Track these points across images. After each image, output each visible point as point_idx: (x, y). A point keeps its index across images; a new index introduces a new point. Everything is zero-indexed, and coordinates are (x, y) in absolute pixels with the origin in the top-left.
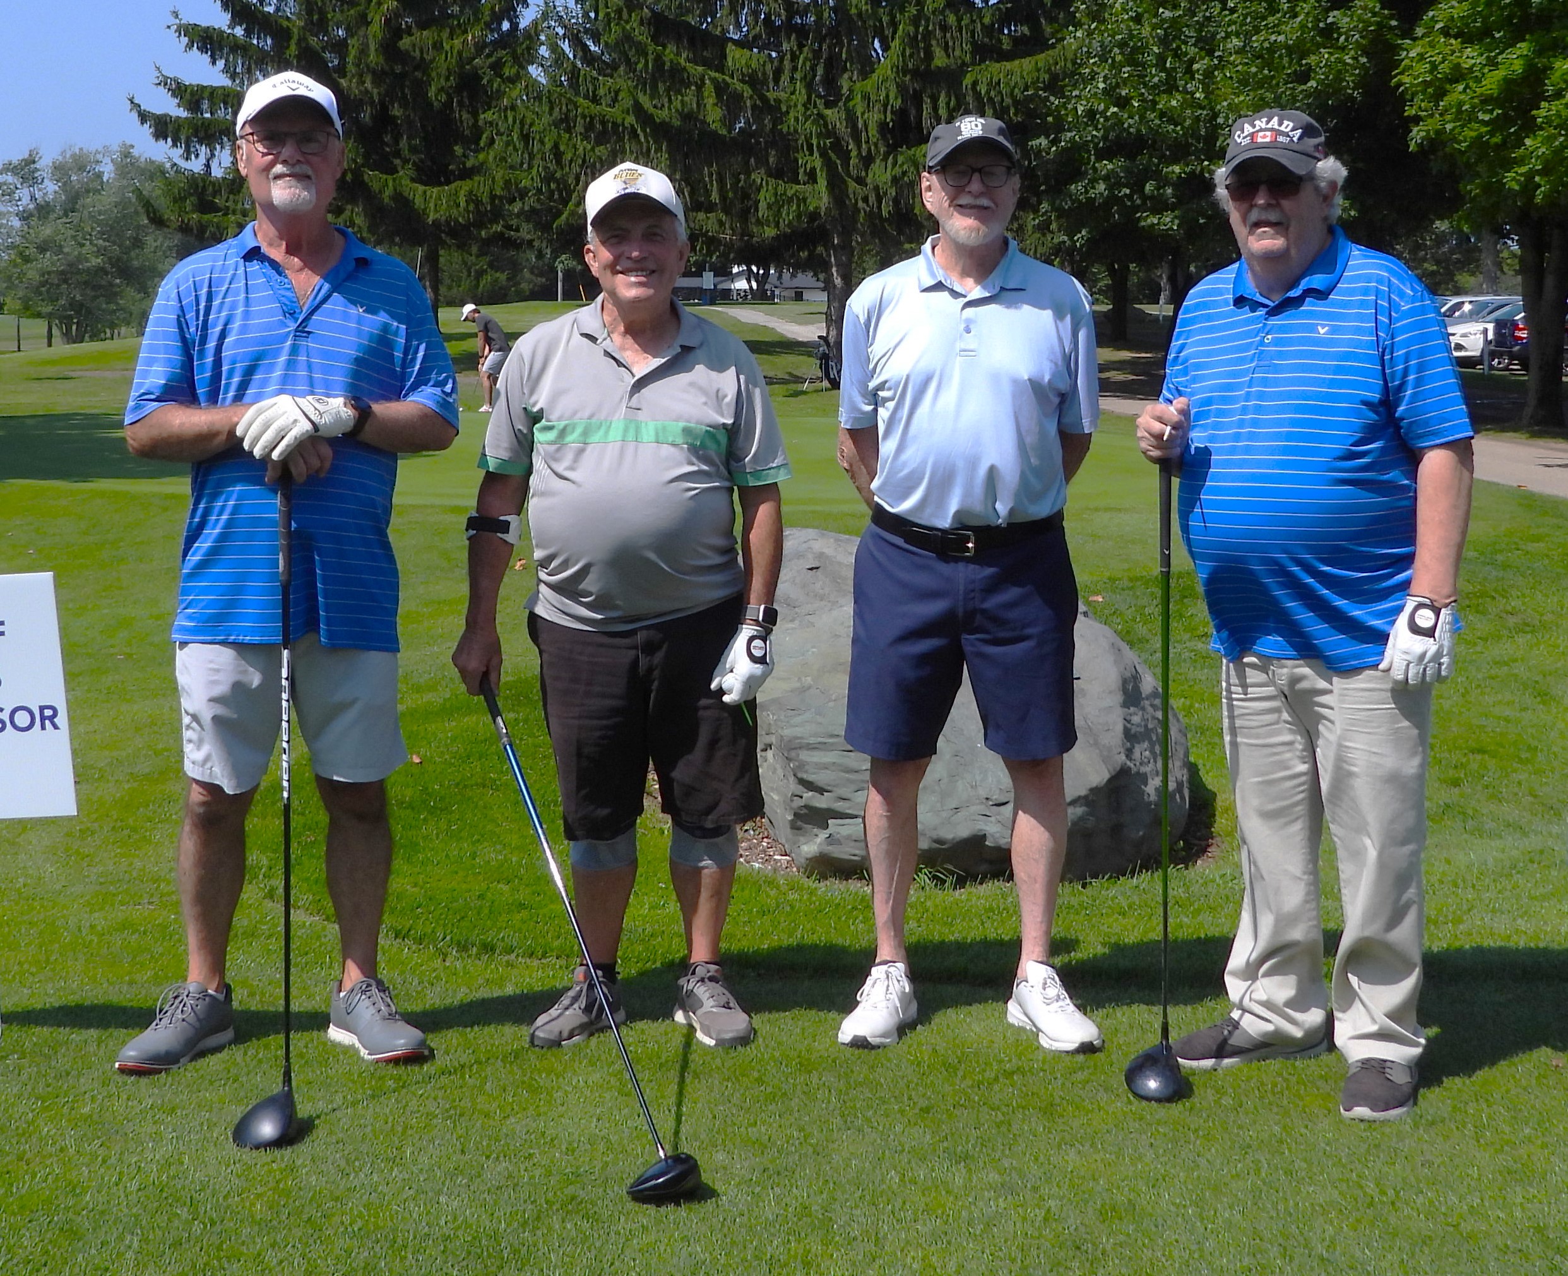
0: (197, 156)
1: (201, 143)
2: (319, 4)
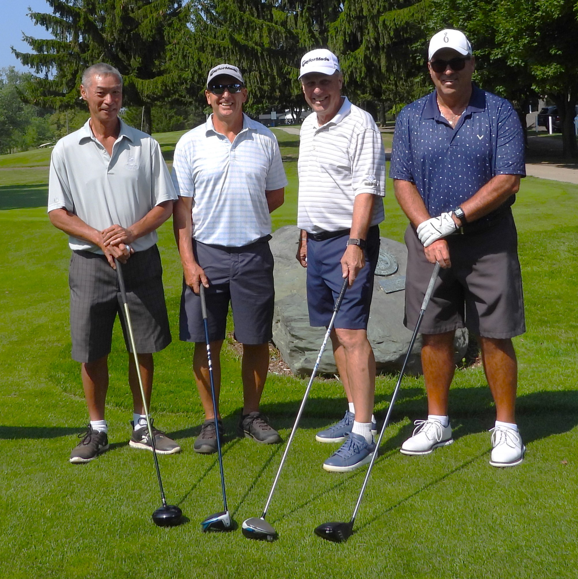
0: (42, 72)
1: (43, 65)
2: (92, 1)
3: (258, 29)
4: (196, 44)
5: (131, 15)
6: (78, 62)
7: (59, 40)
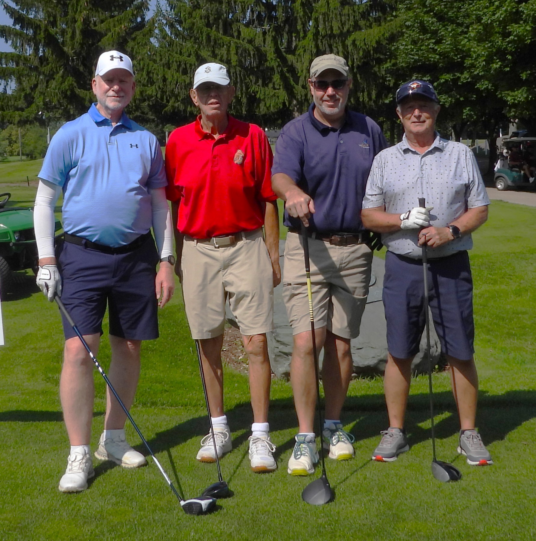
1: (2, 78)
2: (54, 13)
3: (225, 46)
4: (161, 60)
5: (94, 28)
6: (37, 76)
7: (18, 53)
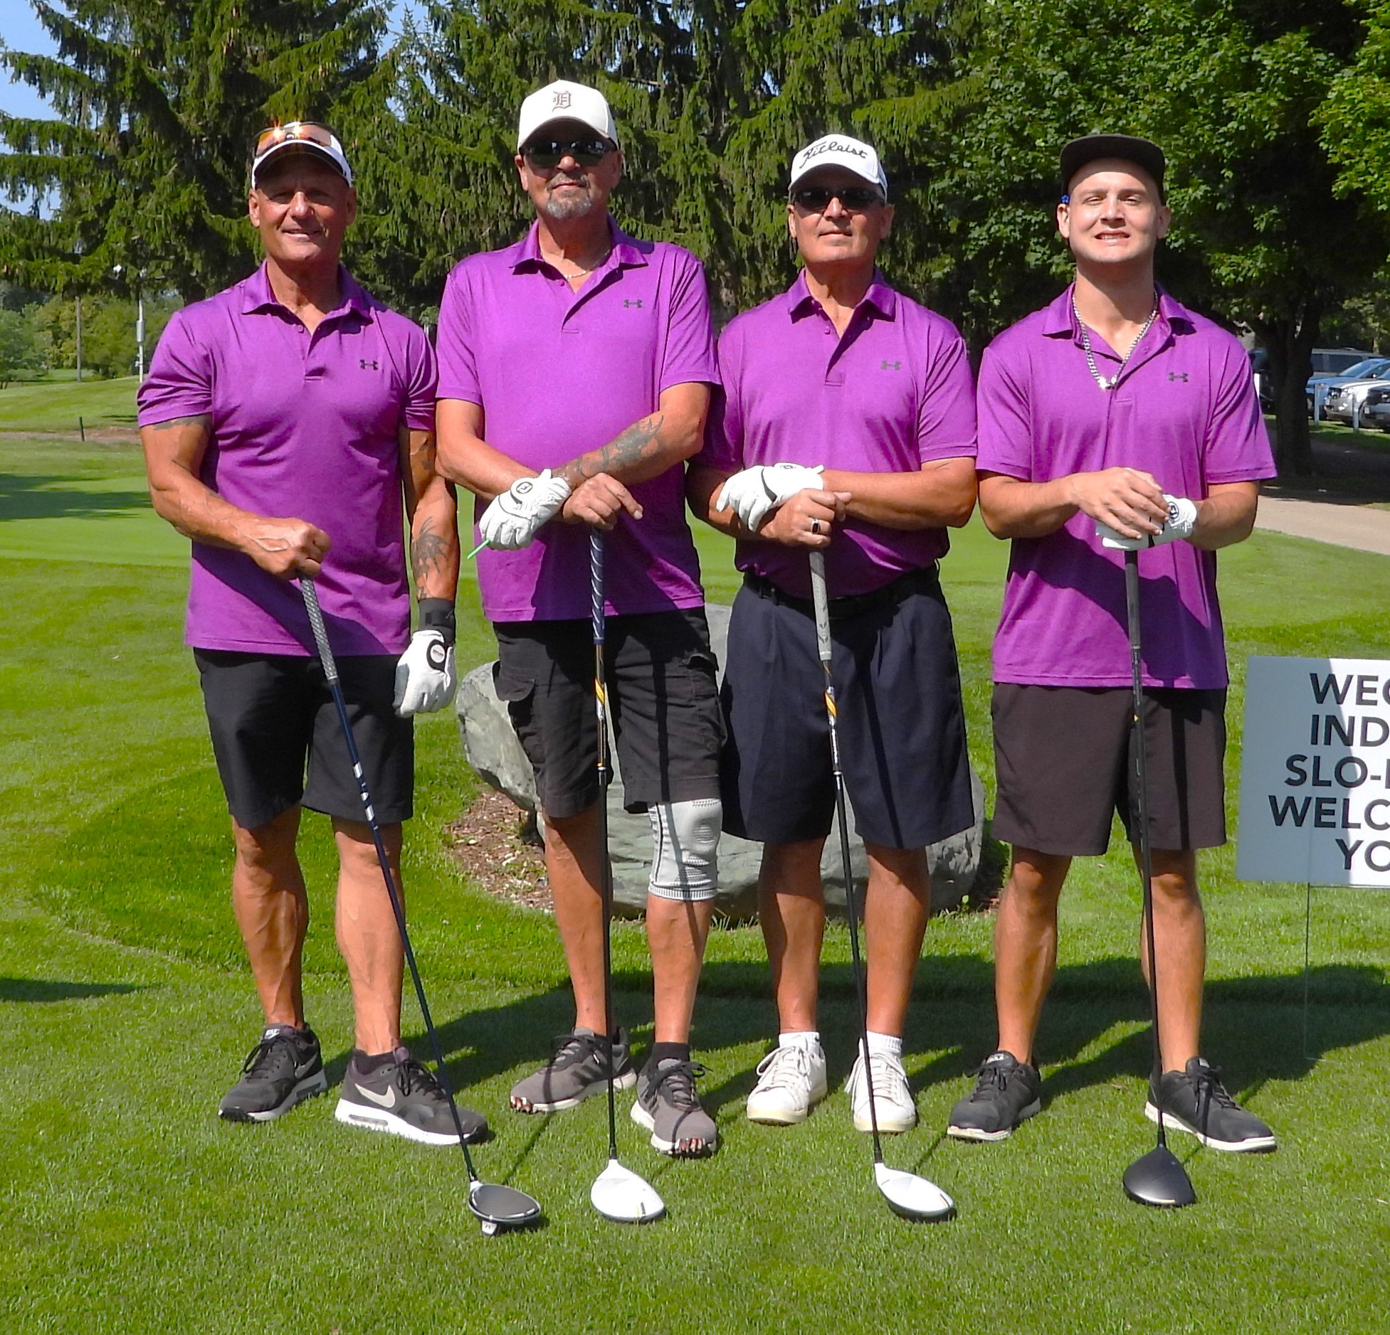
0: (24, 197)
1: (28, 183)
2: (158, 31)
4: (407, 151)
5: (251, 70)
6: (114, 180)
7: (69, 124)
